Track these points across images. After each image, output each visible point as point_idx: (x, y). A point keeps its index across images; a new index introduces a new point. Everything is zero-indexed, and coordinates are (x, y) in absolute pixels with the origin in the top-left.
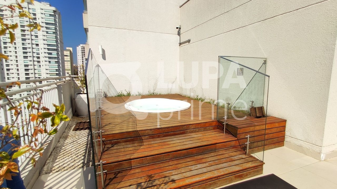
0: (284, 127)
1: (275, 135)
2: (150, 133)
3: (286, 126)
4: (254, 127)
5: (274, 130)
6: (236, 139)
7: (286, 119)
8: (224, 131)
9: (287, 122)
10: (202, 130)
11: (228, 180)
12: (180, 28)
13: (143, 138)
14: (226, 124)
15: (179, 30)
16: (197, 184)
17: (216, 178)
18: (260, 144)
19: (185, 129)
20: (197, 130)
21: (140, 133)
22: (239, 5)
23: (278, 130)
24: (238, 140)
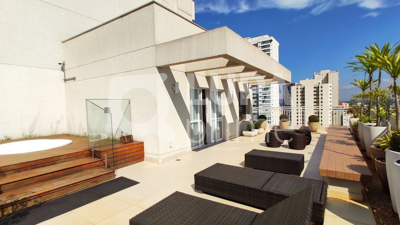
0: (143, 147)
2: (15, 167)
3: (144, 147)
4: (116, 149)
5: (134, 150)
6: (100, 160)
7: (143, 141)
8: (92, 157)
9: (145, 144)
10: (74, 159)
12: (64, 64)
13: (6, 173)
14: (94, 151)
15: (63, 66)
18: (123, 161)
19: (55, 160)
20: (69, 160)
22: (111, 56)
23: (138, 149)
24: (102, 160)
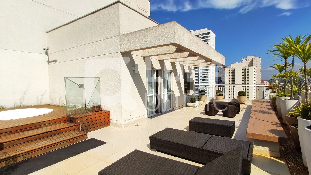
1: (103, 120)
4: (88, 117)
5: (103, 117)
6: (76, 125)
7: (110, 110)
8: (70, 122)
9: (111, 112)
10: (55, 124)
11: (63, 145)
12: (48, 50)
14: (71, 118)
16: (40, 149)
17: (54, 145)
18: (93, 126)
19: (40, 125)
22: (85, 44)
23: (105, 117)
24: (77, 125)
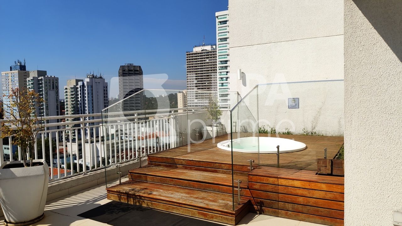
18: (289, 206)
21: (176, 161)
24: (249, 189)
